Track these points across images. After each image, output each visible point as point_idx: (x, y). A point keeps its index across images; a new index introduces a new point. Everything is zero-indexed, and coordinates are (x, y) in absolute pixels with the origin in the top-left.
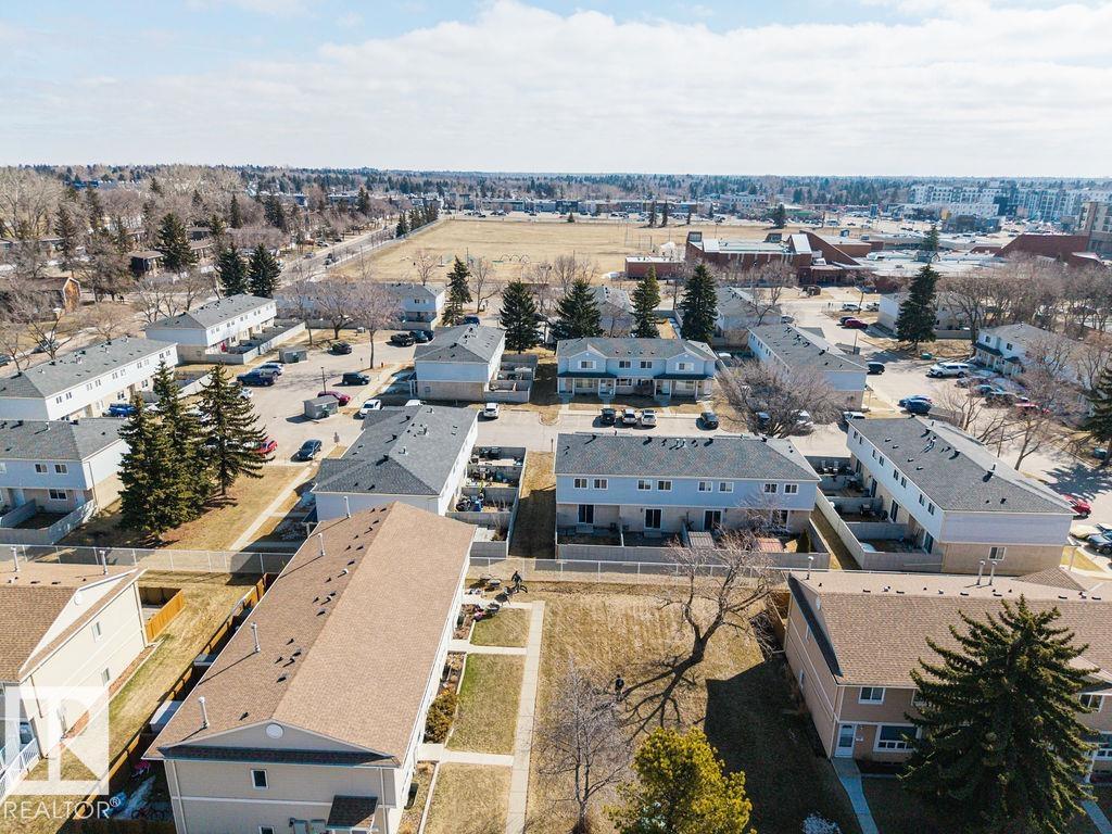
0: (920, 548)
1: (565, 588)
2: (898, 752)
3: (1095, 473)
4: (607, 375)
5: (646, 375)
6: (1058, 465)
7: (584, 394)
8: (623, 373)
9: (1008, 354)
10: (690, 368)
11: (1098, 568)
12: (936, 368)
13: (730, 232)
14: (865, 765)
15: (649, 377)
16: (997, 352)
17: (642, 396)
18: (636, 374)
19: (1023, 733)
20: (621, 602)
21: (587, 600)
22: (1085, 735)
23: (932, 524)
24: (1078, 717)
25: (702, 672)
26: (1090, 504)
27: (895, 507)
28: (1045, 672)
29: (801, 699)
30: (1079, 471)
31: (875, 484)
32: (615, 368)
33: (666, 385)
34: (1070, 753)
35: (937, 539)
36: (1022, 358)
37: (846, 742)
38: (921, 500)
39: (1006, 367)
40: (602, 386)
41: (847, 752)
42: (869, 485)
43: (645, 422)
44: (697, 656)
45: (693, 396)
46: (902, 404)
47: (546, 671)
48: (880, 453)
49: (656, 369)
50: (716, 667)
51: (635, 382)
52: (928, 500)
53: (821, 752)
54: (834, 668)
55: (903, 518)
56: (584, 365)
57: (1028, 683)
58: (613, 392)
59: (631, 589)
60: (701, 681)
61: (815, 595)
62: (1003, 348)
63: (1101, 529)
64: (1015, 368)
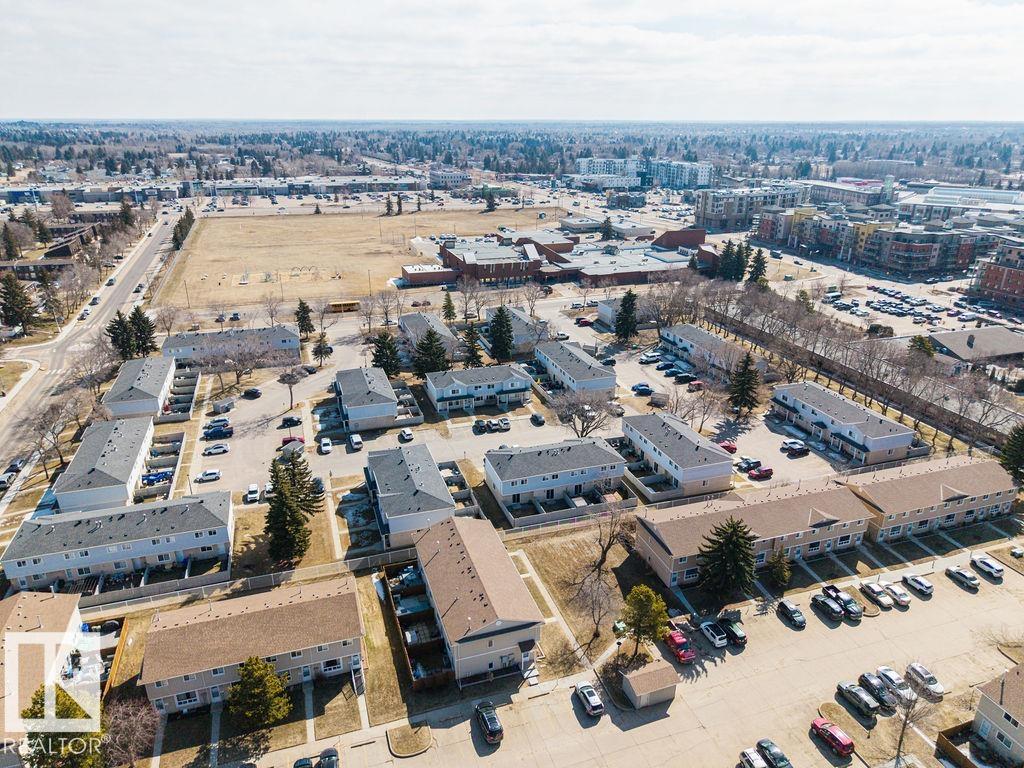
0: (671, 485)
1: (526, 541)
2: (693, 579)
3: (735, 424)
4: (469, 396)
5: (492, 392)
6: (718, 421)
7: (455, 410)
8: (478, 394)
9: (680, 345)
10: (518, 385)
11: (744, 481)
12: (644, 358)
13: (457, 218)
14: (682, 586)
15: (493, 393)
16: (674, 344)
17: (490, 406)
18: (484, 393)
19: (736, 561)
20: (556, 541)
21: (540, 544)
22: (753, 557)
23: (678, 474)
24: (750, 552)
25: (608, 565)
26: (736, 444)
27: (656, 465)
28: (740, 540)
29: (650, 568)
30: (728, 423)
31: (643, 453)
32: (472, 391)
33: (504, 398)
34: (750, 565)
35: (680, 481)
36: (689, 347)
37: (674, 580)
38: (671, 463)
39: (680, 353)
40: (464, 403)
41: (675, 583)
42: (639, 453)
43: (505, 427)
44: (603, 560)
45: (519, 401)
46: (634, 389)
47: (545, 581)
48: (644, 437)
49: (497, 388)
50: (612, 563)
51: (485, 398)
52: (674, 463)
53: (665, 586)
54: (670, 553)
55: (661, 471)
56: (453, 392)
57: (737, 545)
58: (472, 406)
59: (557, 534)
60: (609, 569)
61: (653, 525)
62: (677, 341)
63: (742, 459)
64: (685, 355)
